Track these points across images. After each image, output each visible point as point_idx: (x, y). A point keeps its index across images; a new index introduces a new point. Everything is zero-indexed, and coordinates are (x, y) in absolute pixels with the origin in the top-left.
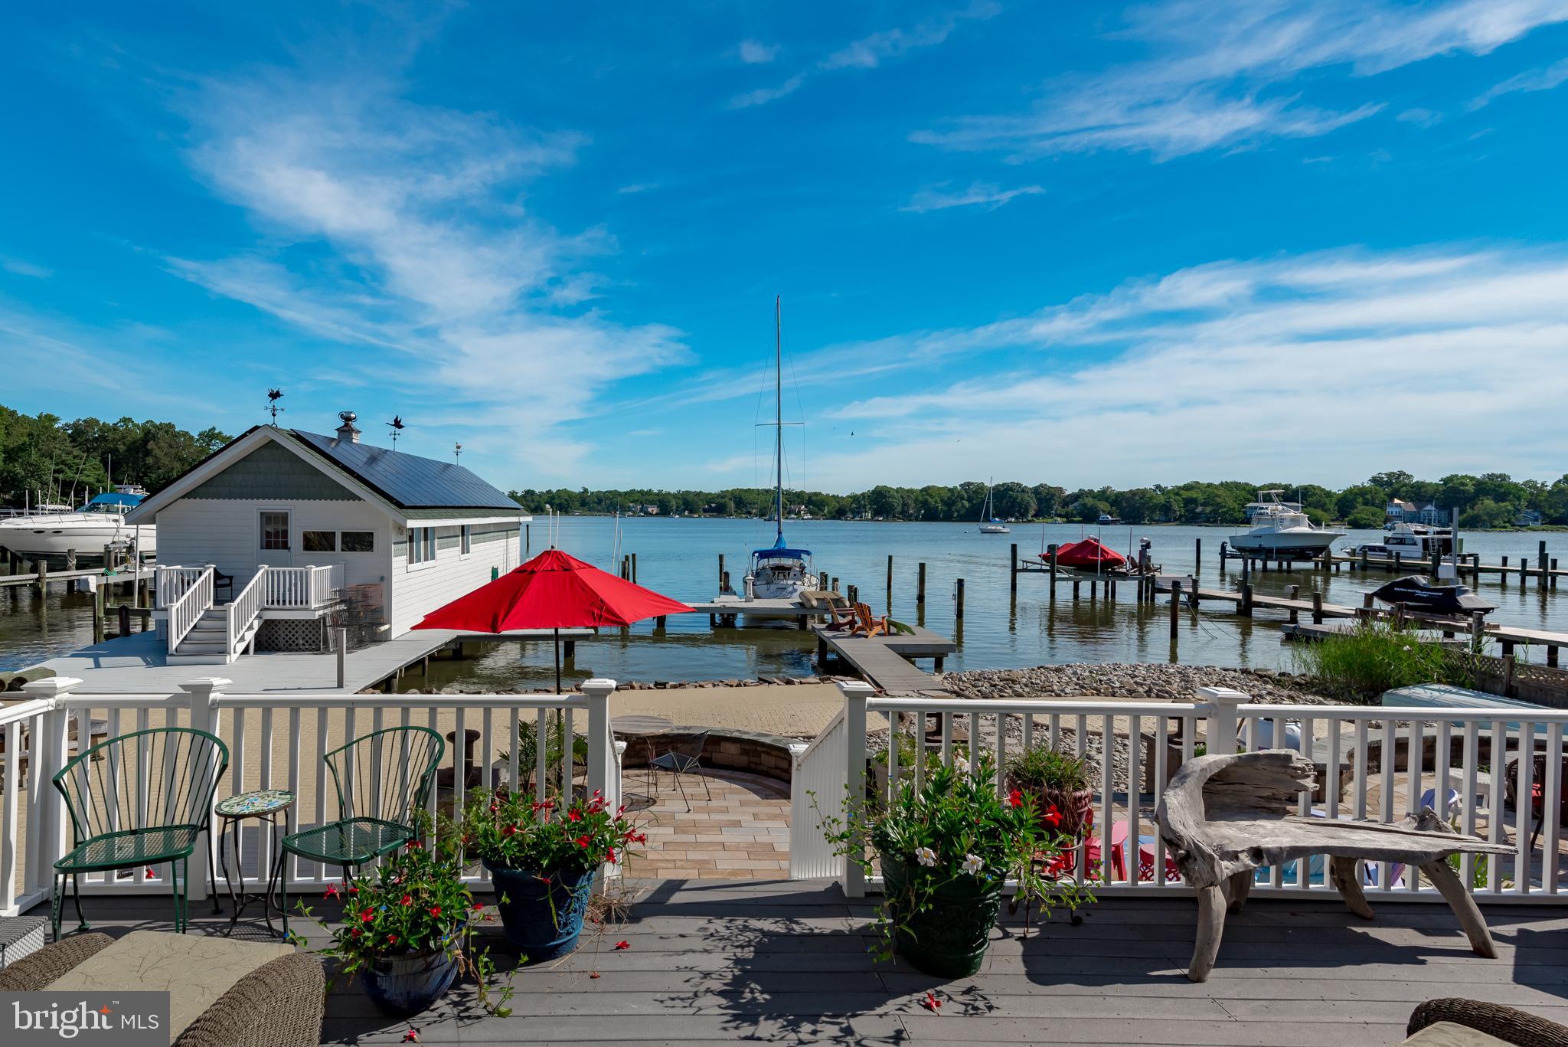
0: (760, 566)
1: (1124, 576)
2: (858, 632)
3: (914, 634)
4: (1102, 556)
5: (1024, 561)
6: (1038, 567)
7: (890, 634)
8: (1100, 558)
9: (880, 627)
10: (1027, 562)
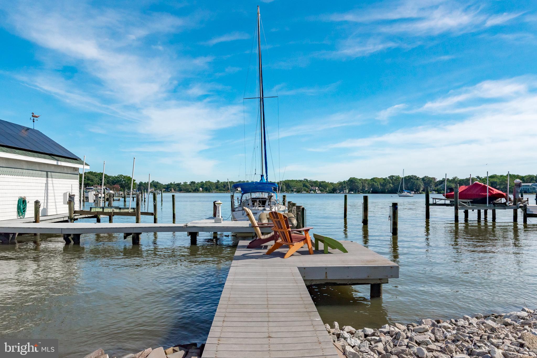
0: (244, 198)
1: (504, 206)
2: (277, 250)
3: (346, 252)
4: (489, 192)
5: (433, 199)
6: (443, 202)
7: (317, 251)
8: (488, 194)
9: (302, 244)
10: (435, 199)
